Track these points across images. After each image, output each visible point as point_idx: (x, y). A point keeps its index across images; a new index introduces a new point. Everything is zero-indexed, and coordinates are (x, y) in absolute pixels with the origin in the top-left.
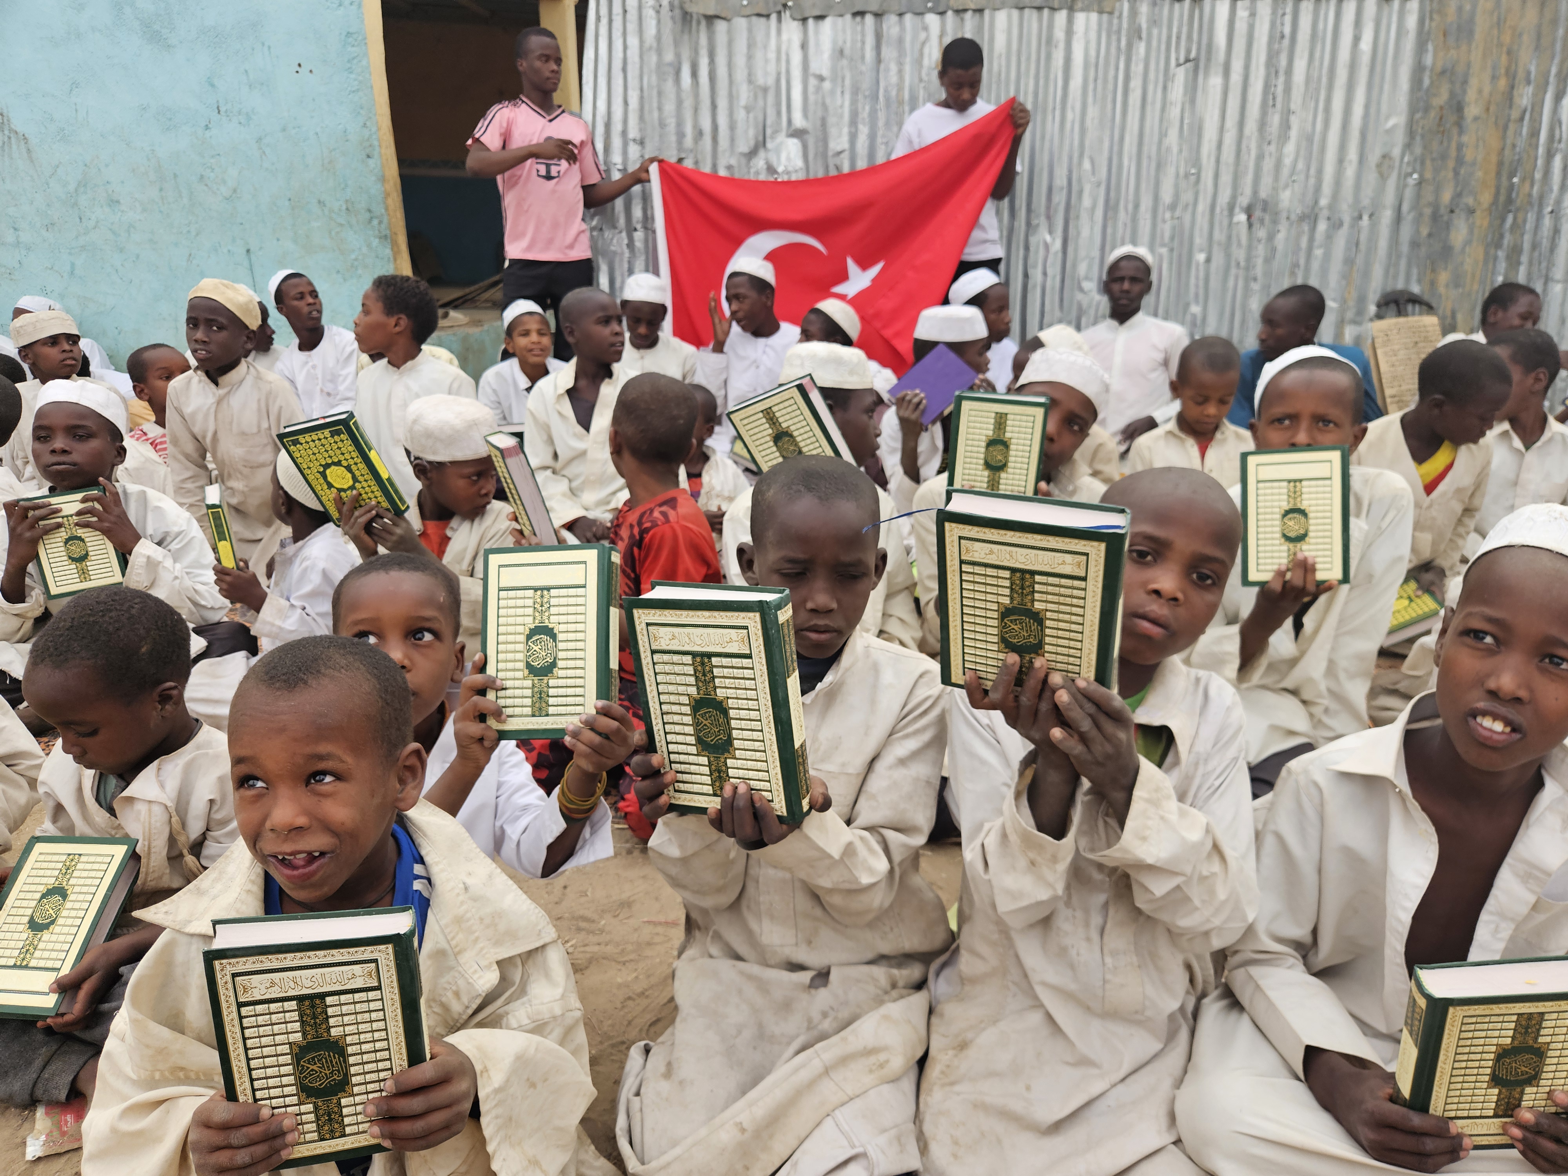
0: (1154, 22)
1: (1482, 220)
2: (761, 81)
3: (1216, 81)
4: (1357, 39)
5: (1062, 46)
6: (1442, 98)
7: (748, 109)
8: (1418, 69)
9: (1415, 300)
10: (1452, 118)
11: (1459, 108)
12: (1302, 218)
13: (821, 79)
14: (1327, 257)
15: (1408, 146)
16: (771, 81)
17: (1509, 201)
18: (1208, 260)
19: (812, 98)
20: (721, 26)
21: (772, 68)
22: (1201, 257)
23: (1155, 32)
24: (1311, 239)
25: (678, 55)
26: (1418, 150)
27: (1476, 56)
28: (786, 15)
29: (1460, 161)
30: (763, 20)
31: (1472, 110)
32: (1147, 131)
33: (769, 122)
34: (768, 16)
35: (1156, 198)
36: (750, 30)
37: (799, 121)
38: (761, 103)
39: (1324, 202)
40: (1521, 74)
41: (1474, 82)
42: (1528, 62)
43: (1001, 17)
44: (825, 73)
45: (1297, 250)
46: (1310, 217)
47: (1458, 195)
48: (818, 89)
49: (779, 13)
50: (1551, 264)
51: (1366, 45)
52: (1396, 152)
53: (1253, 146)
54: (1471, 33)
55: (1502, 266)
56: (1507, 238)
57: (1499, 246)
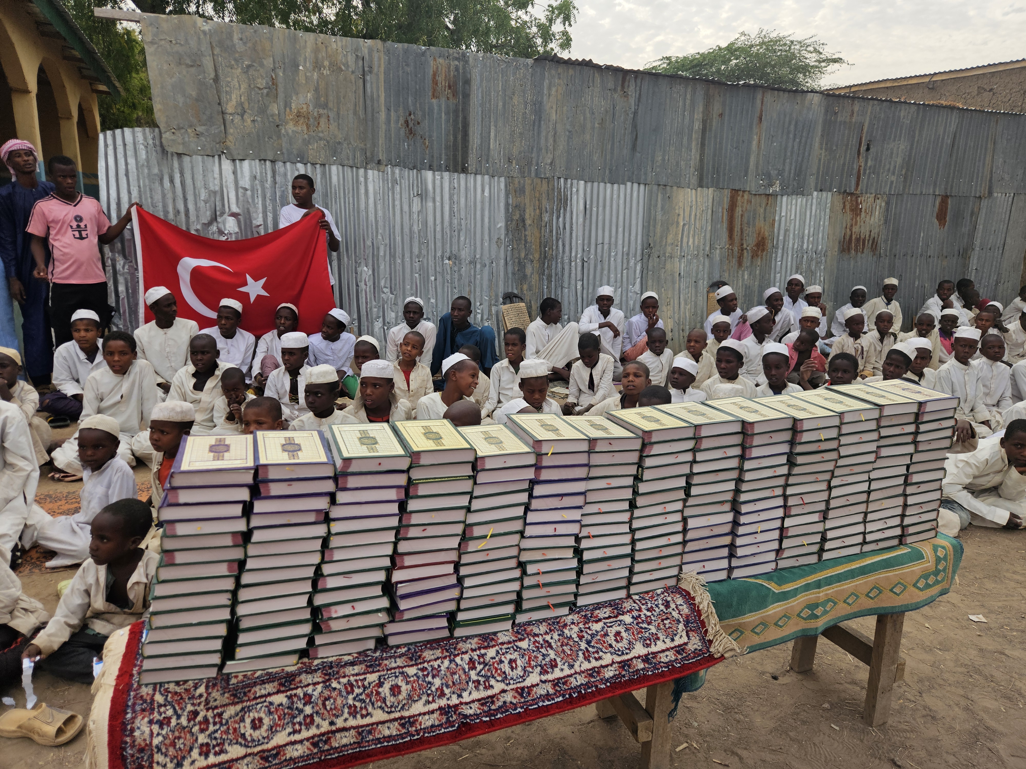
0: (401, 177)
1: (536, 264)
2: (212, 188)
3: (430, 204)
4: (483, 191)
5: (363, 184)
6: (517, 217)
7: (206, 202)
8: (507, 205)
9: (516, 296)
10: (521, 225)
11: (523, 221)
12: (471, 262)
13: (246, 190)
14: (482, 279)
15: (507, 235)
16: (217, 188)
17: (545, 257)
18: (435, 279)
19: (241, 198)
20: (186, 159)
21: (217, 182)
22: (433, 278)
23: (403, 181)
24: (475, 271)
25: (161, 171)
26: (511, 237)
27: (527, 201)
28: (223, 157)
29: (526, 241)
30: (211, 158)
31: (528, 222)
32: (404, 224)
33: (218, 209)
34: (213, 156)
35: (411, 252)
36: (203, 162)
37: (235, 209)
38: (213, 199)
39: (478, 256)
40: (544, 209)
41: (527, 211)
42: (545, 204)
43: (334, 168)
44: (247, 187)
45: (470, 276)
46: (473, 262)
47: (527, 255)
48: (244, 195)
49: (219, 156)
50: (563, 281)
51: (486, 194)
52: (502, 237)
53: (448, 232)
54: (524, 192)
55: (546, 283)
56: (546, 271)
57: (543, 274)
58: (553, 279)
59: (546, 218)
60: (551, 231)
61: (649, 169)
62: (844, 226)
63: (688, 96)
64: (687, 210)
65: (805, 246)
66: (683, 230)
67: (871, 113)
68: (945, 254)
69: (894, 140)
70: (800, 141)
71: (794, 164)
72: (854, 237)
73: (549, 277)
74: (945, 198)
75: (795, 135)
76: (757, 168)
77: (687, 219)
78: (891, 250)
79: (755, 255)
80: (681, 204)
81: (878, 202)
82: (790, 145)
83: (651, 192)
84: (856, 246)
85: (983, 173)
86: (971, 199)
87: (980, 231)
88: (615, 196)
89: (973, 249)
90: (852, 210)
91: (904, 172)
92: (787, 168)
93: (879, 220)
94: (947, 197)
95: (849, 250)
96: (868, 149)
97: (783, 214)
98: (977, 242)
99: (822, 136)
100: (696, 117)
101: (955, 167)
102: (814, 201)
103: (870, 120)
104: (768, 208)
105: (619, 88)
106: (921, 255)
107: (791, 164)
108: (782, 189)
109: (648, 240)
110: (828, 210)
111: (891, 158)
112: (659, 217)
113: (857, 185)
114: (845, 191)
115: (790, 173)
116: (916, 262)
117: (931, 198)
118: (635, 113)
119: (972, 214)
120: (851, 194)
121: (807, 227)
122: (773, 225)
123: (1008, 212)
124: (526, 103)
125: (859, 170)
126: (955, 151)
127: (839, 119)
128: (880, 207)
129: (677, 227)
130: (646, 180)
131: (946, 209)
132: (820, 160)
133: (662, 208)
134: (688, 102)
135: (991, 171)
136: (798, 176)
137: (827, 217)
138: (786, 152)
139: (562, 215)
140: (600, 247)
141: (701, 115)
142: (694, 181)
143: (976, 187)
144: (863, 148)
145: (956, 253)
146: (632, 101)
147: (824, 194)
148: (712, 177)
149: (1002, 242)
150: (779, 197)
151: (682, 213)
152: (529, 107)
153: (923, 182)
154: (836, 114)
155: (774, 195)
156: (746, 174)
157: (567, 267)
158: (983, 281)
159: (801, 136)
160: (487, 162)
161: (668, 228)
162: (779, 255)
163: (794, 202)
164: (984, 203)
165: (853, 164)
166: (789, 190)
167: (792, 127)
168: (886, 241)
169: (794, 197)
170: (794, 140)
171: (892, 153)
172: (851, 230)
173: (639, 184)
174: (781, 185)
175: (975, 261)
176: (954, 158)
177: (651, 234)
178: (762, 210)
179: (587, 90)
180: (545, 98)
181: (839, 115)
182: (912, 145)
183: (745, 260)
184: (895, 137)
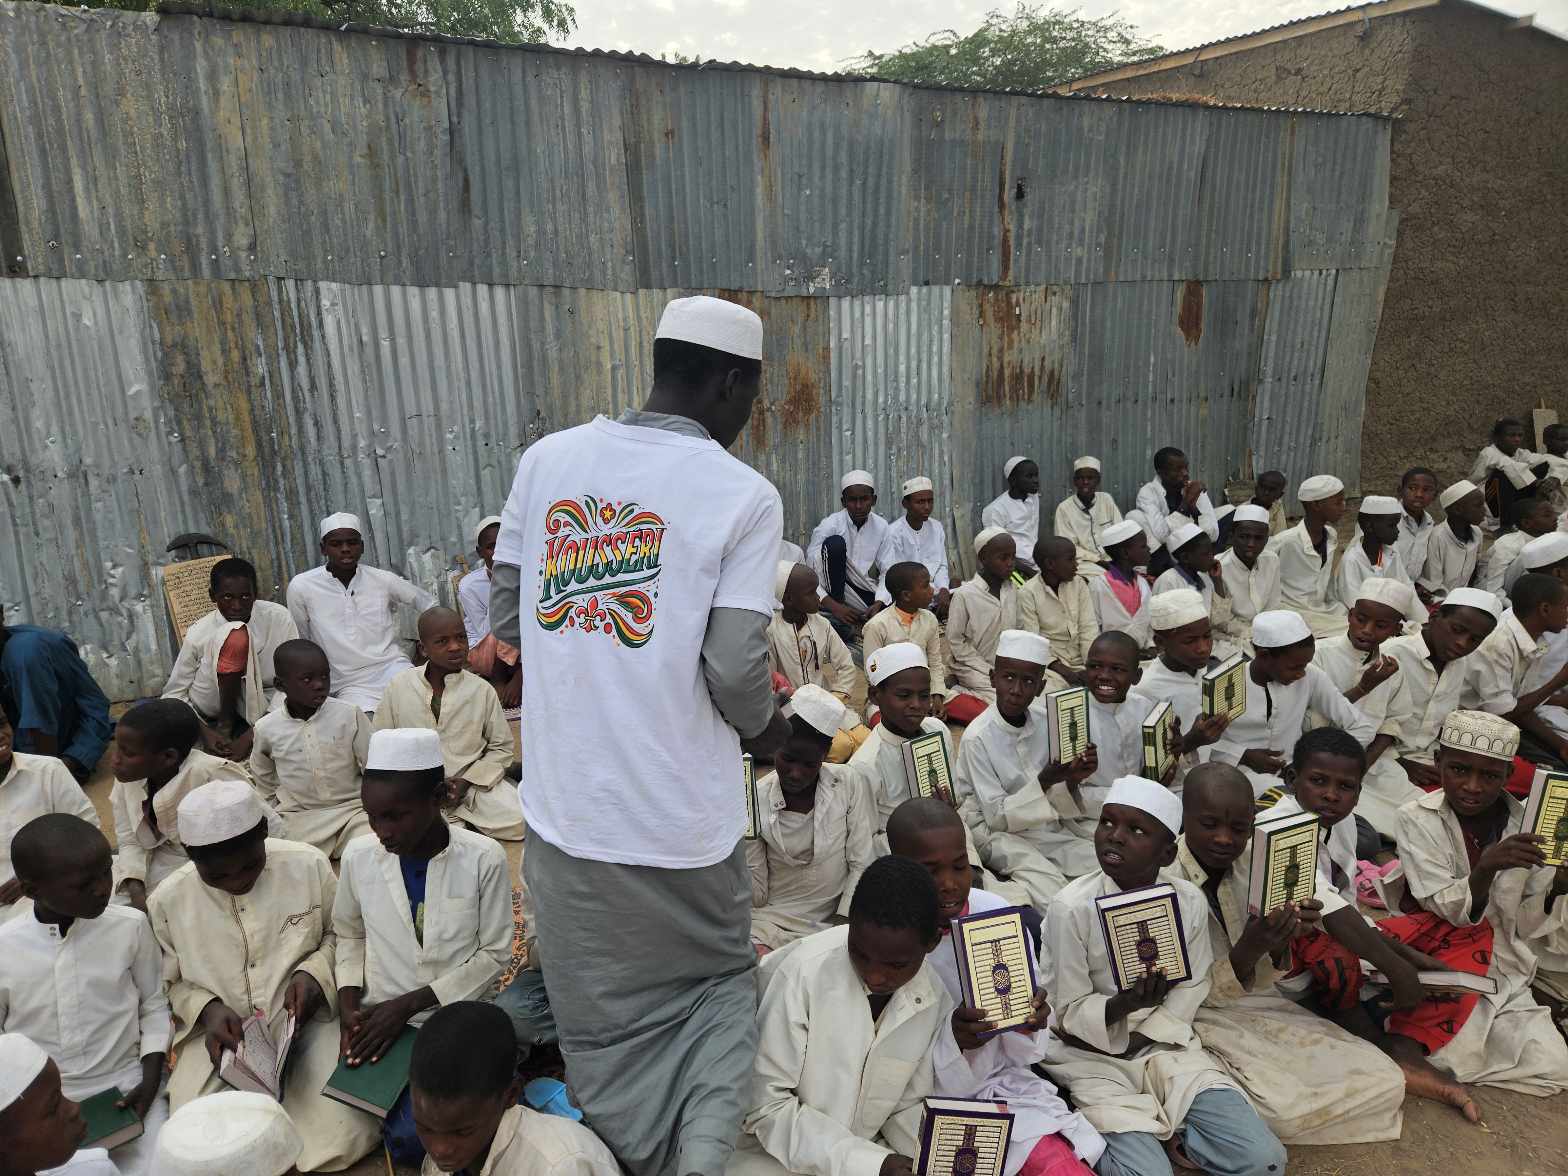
1: (251, 470)
4: (77, 315)
6: (180, 367)
8: (149, 342)
9: (209, 542)
10: (194, 385)
11: (198, 376)
12: (71, 476)
14: (109, 509)
15: (159, 408)
17: (273, 452)
24: (87, 494)
26: (170, 412)
27: (202, 333)
29: (214, 422)
31: (211, 379)
39: (88, 461)
40: (250, 348)
41: (206, 354)
42: (254, 337)
46: (79, 475)
47: (222, 450)
52: (149, 415)
54: (190, 313)
55: (284, 506)
56: (282, 482)
57: (276, 489)
58: (303, 499)
59: (260, 367)
60: (279, 396)
61: (511, 253)
62: (986, 351)
63: (584, 94)
64: (618, 336)
65: (902, 397)
66: (614, 378)
67: (1018, 122)
68: (1202, 394)
69: (1075, 177)
70: (864, 183)
71: (856, 233)
72: (1007, 372)
73: (292, 495)
74: (1194, 288)
75: (852, 171)
76: (774, 243)
77: (620, 355)
78: (1089, 394)
79: (790, 421)
80: (601, 325)
81: (1055, 299)
82: (843, 192)
83: (524, 302)
84: (1014, 389)
85: (1269, 233)
86: (1250, 284)
87: (1273, 347)
88: (434, 314)
89: (1261, 381)
90: (999, 319)
91: (1102, 238)
92: (843, 242)
93: (1061, 335)
94: (1198, 283)
95: (999, 397)
96: (1020, 195)
97: (846, 335)
98: (1269, 368)
99: (916, 171)
100: (607, 137)
101: (1210, 225)
102: (914, 305)
103: (1018, 136)
104: (810, 323)
105: (404, 77)
106: (1154, 400)
107: (850, 232)
108: (838, 284)
109: (532, 402)
110: (946, 322)
111: (1073, 211)
112: (553, 354)
113: (1005, 267)
114: (980, 283)
115: (850, 250)
116: (1144, 413)
117: (1166, 287)
118: (453, 132)
119: (1253, 314)
120: (995, 287)
121: (902, 358)
122: (826, 358)
123: (1327, 307)
124: (157, 114)
125: (1005, 240)
126: (1208, 193)
127: (947, 136)
128: (1060, 309)
129: (600, 372)
130: (506, 275)
131: (1199, 305)
132: (917, 222)
133: (558, 335)
134: (585, 106)
135: (1287, 229)
136: (871, 256)
137: (946, 336)
138: (835, 209)
139: (302, 360)
140: (413, 423)
141: (618, 135)
142: (626, 274)
143: (1257, 262)
144: (1009, 194)
145: (1227, 392)
146: (441, 106)
147: (935, 289)
148: (672, 266)
149: (1319, 363)
150: (833, 301)
151: (605, 344)
152: (166, 124)
153: (1145, 257)
154: (939, 125)
155: (822, 298)
156: (751, 257)
157: (335, 472)
158: (1286, 439)
159: (865, 173)
160: (77, 248)
161: (578, 377)
162: (847, 418)
163: (868, 309)
164: (1277, 292)
165: (990, 226)
166: (854, 286)
167: (843, 156)
168: (1077, 376)
169: (867, 298)
170: (851, 183)
171: (1073, 202)
172: (1001, 359)
173: (491, 285)
174: (833, 276)
175: (1266, 404)
176: (1206, 206)
177: (540, 391)
178: (796, 330)
179: (318, 82)
180: (204, 100)
181: (947, 127)
182: (1114, 185)
183: (770, 432)
184: (1077, 169)
